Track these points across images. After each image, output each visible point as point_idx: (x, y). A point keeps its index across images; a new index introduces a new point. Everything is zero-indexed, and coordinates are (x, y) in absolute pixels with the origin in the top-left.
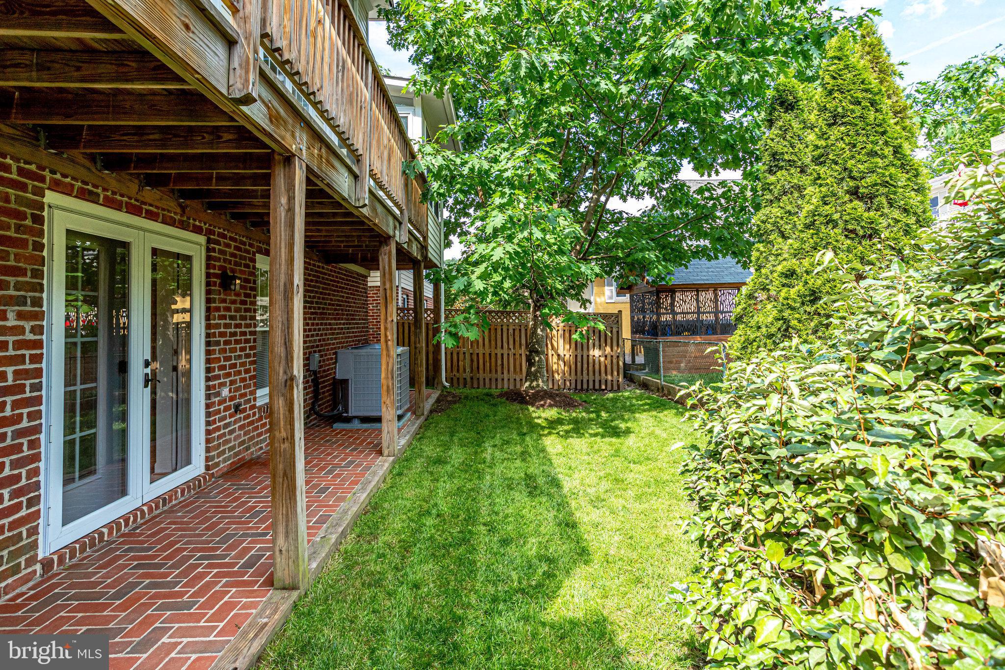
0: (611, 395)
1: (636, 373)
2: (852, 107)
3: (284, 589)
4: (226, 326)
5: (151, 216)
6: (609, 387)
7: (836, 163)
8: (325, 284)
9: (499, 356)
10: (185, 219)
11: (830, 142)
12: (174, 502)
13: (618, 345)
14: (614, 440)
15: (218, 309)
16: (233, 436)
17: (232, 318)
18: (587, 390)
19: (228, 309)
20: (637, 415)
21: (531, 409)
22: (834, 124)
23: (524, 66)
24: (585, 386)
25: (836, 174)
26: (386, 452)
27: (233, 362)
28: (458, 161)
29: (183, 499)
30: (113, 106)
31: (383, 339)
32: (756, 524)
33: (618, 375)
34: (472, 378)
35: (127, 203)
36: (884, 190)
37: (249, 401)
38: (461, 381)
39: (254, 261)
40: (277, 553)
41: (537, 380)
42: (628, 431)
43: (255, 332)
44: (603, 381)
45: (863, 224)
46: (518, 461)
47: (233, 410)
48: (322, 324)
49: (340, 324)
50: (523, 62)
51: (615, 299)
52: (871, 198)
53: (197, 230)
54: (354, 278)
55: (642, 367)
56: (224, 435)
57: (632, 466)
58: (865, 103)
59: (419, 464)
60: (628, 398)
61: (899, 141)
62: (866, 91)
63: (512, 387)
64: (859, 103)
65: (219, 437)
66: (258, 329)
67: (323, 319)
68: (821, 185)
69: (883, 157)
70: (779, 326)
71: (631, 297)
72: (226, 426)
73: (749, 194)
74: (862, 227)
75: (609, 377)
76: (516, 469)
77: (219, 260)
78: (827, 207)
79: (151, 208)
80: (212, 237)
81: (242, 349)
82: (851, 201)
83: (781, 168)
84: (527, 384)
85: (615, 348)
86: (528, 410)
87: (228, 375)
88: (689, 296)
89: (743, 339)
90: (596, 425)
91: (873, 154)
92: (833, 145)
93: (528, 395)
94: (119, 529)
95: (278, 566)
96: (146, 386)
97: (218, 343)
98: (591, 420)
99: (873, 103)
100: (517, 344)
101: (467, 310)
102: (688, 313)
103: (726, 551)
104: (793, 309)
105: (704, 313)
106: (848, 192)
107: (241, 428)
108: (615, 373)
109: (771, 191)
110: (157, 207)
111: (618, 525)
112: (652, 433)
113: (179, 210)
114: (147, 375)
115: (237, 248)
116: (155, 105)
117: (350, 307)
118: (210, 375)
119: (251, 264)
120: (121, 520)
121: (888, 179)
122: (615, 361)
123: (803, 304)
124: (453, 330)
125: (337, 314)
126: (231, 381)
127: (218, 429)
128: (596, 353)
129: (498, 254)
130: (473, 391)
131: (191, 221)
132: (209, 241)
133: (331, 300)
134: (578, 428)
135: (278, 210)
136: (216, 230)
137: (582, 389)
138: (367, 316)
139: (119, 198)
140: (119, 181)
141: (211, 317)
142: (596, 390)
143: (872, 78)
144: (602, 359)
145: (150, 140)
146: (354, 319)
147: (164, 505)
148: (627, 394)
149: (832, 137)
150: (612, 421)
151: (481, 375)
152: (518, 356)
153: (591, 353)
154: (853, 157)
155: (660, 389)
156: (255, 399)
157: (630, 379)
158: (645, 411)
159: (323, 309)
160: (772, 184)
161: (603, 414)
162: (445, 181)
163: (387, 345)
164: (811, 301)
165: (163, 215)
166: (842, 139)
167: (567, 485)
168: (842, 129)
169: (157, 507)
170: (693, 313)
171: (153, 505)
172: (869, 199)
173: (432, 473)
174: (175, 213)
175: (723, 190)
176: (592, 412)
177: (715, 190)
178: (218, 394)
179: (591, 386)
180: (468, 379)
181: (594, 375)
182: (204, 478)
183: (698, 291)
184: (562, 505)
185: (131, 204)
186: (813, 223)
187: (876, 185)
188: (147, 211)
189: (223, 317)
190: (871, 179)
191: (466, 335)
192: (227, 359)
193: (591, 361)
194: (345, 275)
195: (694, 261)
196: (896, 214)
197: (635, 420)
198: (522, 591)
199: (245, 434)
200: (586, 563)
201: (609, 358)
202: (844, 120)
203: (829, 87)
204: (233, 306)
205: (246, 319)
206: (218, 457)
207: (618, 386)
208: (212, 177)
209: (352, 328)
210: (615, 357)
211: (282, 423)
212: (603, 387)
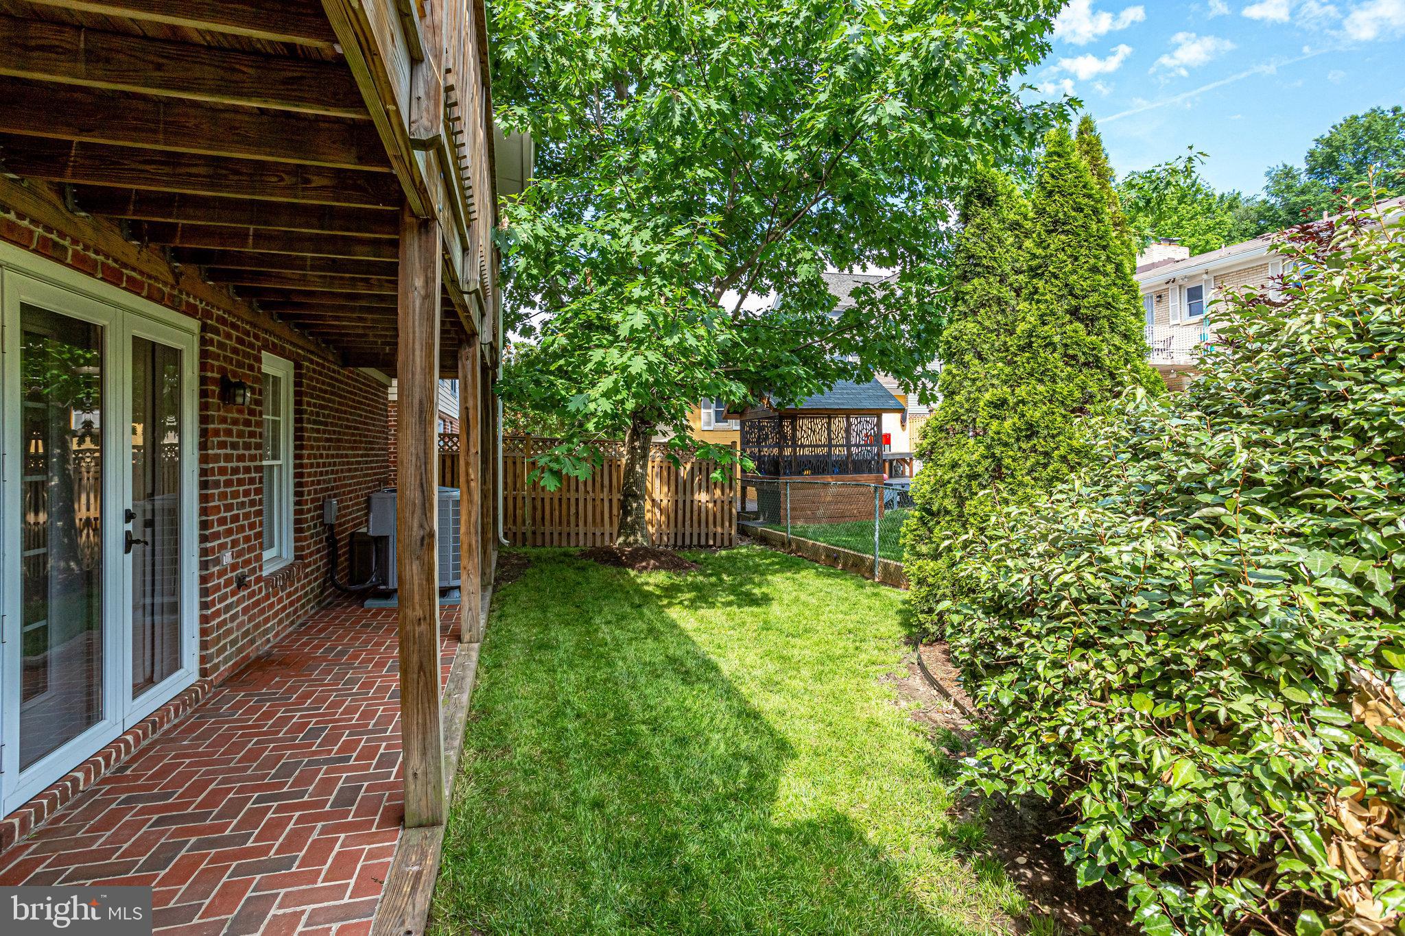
0: (724, 553)
1: (751, 524)
2: (1073, 214)
3: (420, 826)
4: (228, 458)
5: (134, 287)
6: (719, 543)
7: (1056, 277)
8: (341, 396)
9: (573, 501)
10: (176, 292)
11: (1049, 251)
12: (166, 727)
13: (731, 488)
14: (755, 609)
15: (216, 433)
16: (235, 624)
17: (234, 446)
18: (690, 547)
19: (229, 433)
20: (769, 577)
21: (632, 573)
22: (1052, 231)
23: (678, 112)
24: (687, 542)
25: (1055, 290)
26: (466, 637)
27: (235, 512)
28: (563, 233)
29: (176, 721)
30: (165, 123)
31: (462, 479)
32: (1109, 677)
33: (730, 526)
34: (534, 533)
35: (103, 263)
36: (1105, 312)
37: (253, 571)
38: (519, 536)
39: (259, 360)
40: (410, 778)
41: (635, 534)
42: (766, 600)
43: (262, 467)
44: (711, 535)
45: (1086, 350)
46: (649, 641)
47: (235, 585)
48: (338, 456)
49: (358, 456)
50: (678, 108)
51: (714, 425)
52: (1092, 320)
53: (191, 311)
54: (373, 388)
55: (756, 515)
56: (224, 622)
57: (792, 641)
58: (1087, 211)
59: (516, 652)
60: (748, 556)
61: (1121, 257)
62: (1089, 196)
63: (598, 544)
64: (1082, 210)
65: (220, 625)
66: (265, 463)
67: (339, 448)
68: (1038, 301)
69: (1106, 274)
70: (987, 465)
71: (743, 424)
72: (228, 608)
73: (914, 300)
74: (1084, 353)
75: (719, 530)
76: (650, 650)
77: (217, 357)
78: (1046, 328)
79: (134, 274)
80: (209, 322)
81: (247, 493)
82: (1071, 322)
83: (978, 275)
84: (621, 540)
85: (727, 491)
86: (628, 574)
87: (229, 532)
88: (820, 423)
89: (933, 480)
90: (723, 591)
91: (1094, 270)
92: (1051, 255)
93: (623, 555)
94: (98, 773)
95: (411, 796)
96: (127, 551)
97: (217, 484)
98: (713, 585)
99: (1095, 211)
100: (598, 485)
101: (569, 439)
102: (818, 446)
103: (1066, 710)
104: (1006, 445)
105: (836, 446)
106: (1067, 311)
107: (245, 611)
108: (727, 524)
109: (965, 302)
110: (142, 273)
111: (809, 711)
112: (797, 599)
113: (171, 280)
114: (128, 533)
115: (240, 341)
116: (237, 128)
117: (369, 430)
118: (207, 532)
119: (256, 365)
120: (100, 759)
121: (1110, 300)
122: (726, 508)
123: (1018, 440)
124: (555, 466)
125: (355, 441)
126: (233, 541)
127: (217, 614)
128: (702, 497)
129: (638, 366)
130: (535, 551)
131: (184, 297)
132: (204, 328)
133: (348, 420)
134: (703, 597)
135: (410, 295)
136: (215, 311)
137: (683, 546)
138: (387, 444)
139: (93, 256)
140: (95, 229)
141: (209, 444)
142: (701, 547)
143: (1093, 181)
144: (710, 505)
145: (190, 175)
146: (372, 449)
147: (154, 732)
148: (744, 551)
149: (1052, 246)
150: (741, 585)
151: (547, 529)
152: (598, 502)
153: (696, 497)
154: (1074, 272)
155: (785, 544)
156: (261, 569)
157: (743, 532)
158: (776, 572)
159: (339, 433)
160: (967, 293)
161: (725, 577)
162: (536, 259)
163: (468, 487)
164: (1026, 436)
165: (149, 285)
166: (1063, 250)
167: (726, 669)
168: (1063, 237)
169: (145, 735)
170: (824, 446)
171: (140, 732)
172: (1089, 321)
173: (541, 662)
174: (165, 284)
175: (884, 293)
176: (711, 575)
177: (873, 292)
178: (217, 561)
179: (695, 542)
180: (529, 535)
181: (699, 525)
182: (203, 688)
183: (830, 418)
184: (730, 692)
185: (109, 267)
186: (1030, 345)
187: (1097, 306)
188: (129, 279)
189: (222, 445)
190: (1094, 298)
191: (573, 473)
192: (229, 508)
193: (696, 508)
194: (364, 384)
195: (840, 383)
196: (1117, 340)
197: (768, 583)
198: (734, 797)
199: (250, 621)
200: (794, 756)
201: (719, 503)
202: (1066, 228)
203: (1049, 187)
204: (235, 428)
205: (250, 449)
206: (218, 656)
207: (730, 540)
208: (247, 235)
209: (371, 462)
210: (726, 503)
211: (417, 598)
212: (711, 542)
